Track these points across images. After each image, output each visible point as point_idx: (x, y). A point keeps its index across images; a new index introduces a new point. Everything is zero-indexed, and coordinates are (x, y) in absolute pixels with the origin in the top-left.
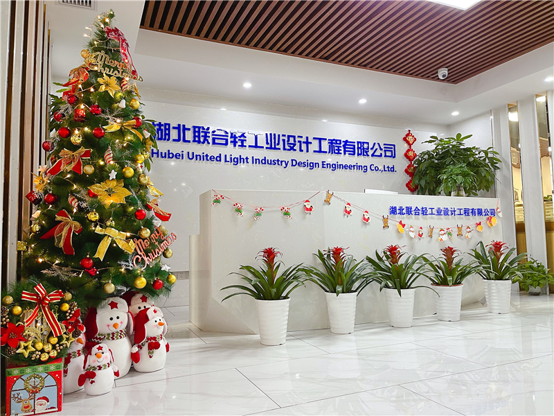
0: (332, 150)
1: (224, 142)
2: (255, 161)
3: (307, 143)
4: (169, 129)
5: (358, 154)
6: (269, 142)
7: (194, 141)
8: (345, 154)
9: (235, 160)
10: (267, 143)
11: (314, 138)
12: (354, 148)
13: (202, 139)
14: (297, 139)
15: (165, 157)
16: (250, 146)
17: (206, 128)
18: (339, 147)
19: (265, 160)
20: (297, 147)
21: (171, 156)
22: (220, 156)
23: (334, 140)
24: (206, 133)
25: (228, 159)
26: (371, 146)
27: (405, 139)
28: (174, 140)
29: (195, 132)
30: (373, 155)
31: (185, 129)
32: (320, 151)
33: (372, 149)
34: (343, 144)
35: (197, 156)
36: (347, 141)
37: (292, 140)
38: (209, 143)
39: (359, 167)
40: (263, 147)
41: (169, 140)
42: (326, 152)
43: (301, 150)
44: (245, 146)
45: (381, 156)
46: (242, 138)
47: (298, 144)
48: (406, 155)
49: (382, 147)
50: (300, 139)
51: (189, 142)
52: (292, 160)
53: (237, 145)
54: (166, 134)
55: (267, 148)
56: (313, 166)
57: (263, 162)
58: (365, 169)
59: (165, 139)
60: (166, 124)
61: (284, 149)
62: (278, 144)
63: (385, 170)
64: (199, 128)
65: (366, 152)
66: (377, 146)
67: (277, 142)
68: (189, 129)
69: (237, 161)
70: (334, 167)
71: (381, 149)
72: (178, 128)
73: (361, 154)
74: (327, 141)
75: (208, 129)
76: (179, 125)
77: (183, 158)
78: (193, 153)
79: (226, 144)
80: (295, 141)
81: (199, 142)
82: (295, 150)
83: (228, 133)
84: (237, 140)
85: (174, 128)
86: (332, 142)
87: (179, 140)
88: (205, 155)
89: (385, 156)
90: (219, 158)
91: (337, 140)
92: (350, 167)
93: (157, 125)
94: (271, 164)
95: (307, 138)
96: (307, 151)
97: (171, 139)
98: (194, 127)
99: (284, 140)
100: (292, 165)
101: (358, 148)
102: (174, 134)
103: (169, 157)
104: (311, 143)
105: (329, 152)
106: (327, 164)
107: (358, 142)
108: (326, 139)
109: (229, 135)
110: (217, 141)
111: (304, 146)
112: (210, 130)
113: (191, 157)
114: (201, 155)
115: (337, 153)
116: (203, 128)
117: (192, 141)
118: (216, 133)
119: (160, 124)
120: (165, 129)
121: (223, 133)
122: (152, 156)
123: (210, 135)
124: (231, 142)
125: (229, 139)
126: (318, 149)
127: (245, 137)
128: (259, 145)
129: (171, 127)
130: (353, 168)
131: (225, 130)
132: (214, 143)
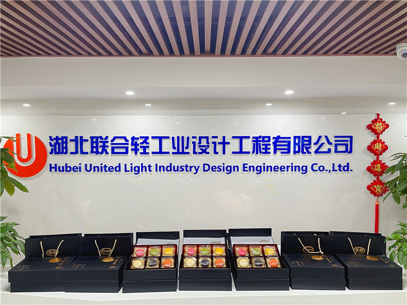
0: (256, 149)
1: (124, 150)
3: (224, 143)
4: (66, 143)
5: (295, 152)
6: (176, 146)
7: (92, 152)
8: (275, 152)
9: (137, 169)
10: (174, 148)
11: (234, 137)
12: (289, 145)
13: (100, 150)
14: (211, 141)
15: (63, 171)
16: (153, 153)
17: (104, 137)
18: (266, 145)
19: (171, 167)
20: (211, 149)
21: (68, 169)
22: (119, 166)
23: (260, 137)
24: (104, 143)
25: (129, 168)
26: (314, 140)
27: (369, 127)
28: (72, 153)
29: (92, 143)
30: (317, 152)
31: (83, 140)
32: (241, 152)
33: (315, 144)
34: (272, 141)
35: (95, 167)
36: (279, 137)
37: (204, 142)
38: (107, 153)
39: (295, 168)
40: (168, 153)
41: (66, 153)
42: (249, 153)
43: (216, 153)
44: (148, 153)
45: (329, 151)
46: (145, 145)
47: (212, 146)
48: (370, 148)
49: (332, 140)
50: (214, 140)
51: (87, 153)
52: (204, 165)
53: (138, 153)
54: (63, 148)
55: (173, 153)
56: (230, 170)
57: (169, 168)
58: (304, 170)
59: (62, 153)
60: (63, 138)
61: (195, 153)
62: (187, 148)
63: (334, 170)
64: (97, 138)
65: (307, 149)
66: (323, 140)
67: (185, 145)
68: (87, 140)
69: (138, 170)
70: (259, 170)
71: (330, 143)
72: (75, 140)
73: (299, 152)
74: (251, 140)
75: (107, 138)
76: (76, 137)
77: (80, 171)
78: (91, 165)
79: (127, 153)
80: (208, 143)
81: (97, 152)
82: (208, 153)
83: (128, 141)
84: (138, 147)
85: (71, 140)
86: (256, 140)
87: (76, 153)
88: (103, 165)
89: (336, 151)
90: (118, 168)
91: (264, 137)
92: (282, 169)
93: (54, 139)
94: (178, 170)
95: (224, 138)
96: (224, 153)
97: (69, 152)
98: (92, 138)
99: (194, 143)
100: (204, 170)
101: (295, 144)
102: (71, 147)
103: (67, 171)
104: (229, 143)
105: (253, 152)
106: (250, 167)
107: (295, 137)
108: (248, 137)
109: (130, 142)
110: (116, 150)
111: (219, 148)
112: (109, 140)
113: (88, 169)
114: (100, 166)
115: (263, 153)
116: (101, 137)
117: (89, 153)
118: (116, 141)
119: (57, 138)
120: (63, 142)
121: (123, 141)
122: (51, 171)
123: (109, 144)
124: (132, 150)
125: (130, 147)
126: (238, 150)
127: (148, 143)
128: (163, 151)
129: (68, 140)
130: (286, 169)
131: (125, 138)
132: (113, 153)
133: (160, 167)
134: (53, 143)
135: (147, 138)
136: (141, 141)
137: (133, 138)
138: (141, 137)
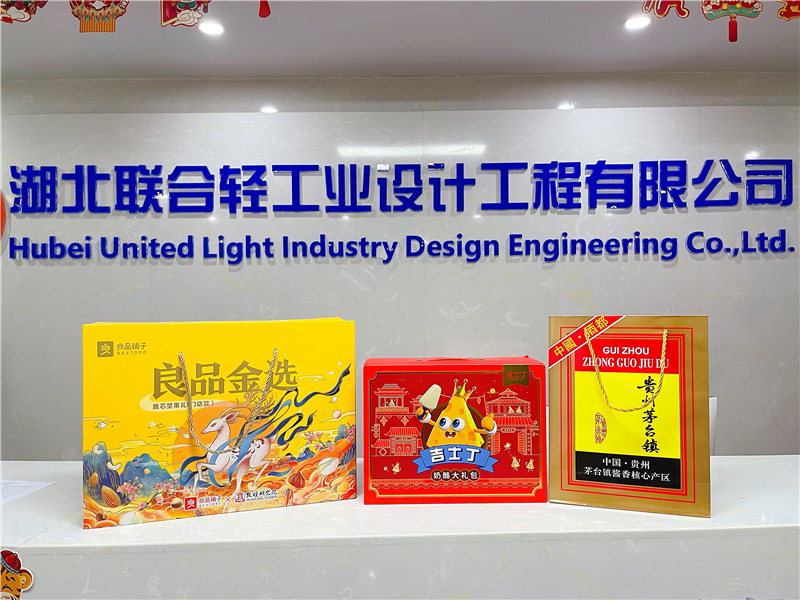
0: (545, 197)
1: (201, 202)
2: (293, 249)
3: (461, 182)
4: (53, 184)
5: (644, 204)
6: (336, 189)
7: (120, 206)
8: (593, 205)
9: (235, 250)
10: (331, 195)
11: (485, 167)
12: (628, 186)
13: (140, 202)
14: (425, 176)
15: (44, 255)
16: (277, 208)
17: (150, 167)
18: (570, 186)
19: (322, 244)
20: (426, 199)
21: (58, 251)
22: (190, 244)
23: (554, 164)
24: (151, 183)
25: (214, 249)
26: (693, 172)
28: (66, 210)
29: (120, 182)
30: (701, 202)
31: (95, 176)
32: (504, 205)
33: (696, 181)
34: (584, 175)
35: (126, 246)
36: (601, 165)
37: (408, 180)
38: (159, 210)
39: (646, 245)
40: (315, 208)
41: (53, 209)
42: (524, 206)
43: (439, 207)
44: (264, 209)
45: (734, 199)
46: (256, 188)
47: (428, 191)
49: (740, 171)
50: (435, 174)
51: (106, 210)
52: (409, 239)
53: (239, 211)
54: (44, 196)
55: (329, 209)
56: (476, 251)
57: (318, 249)
58: (668, 249)
59: (42, 209)
60: (44, 169)
61: (384, 208)
62: (365, 195)
63: (746, 249)
64: (132, 170)
65: (675, 194)
66: (718, 171)
67: (360, 188)
68: (106, 177)
69: (237, 253)
70: (552, 250)
71: (735, 179)
72: (77, 176)
73: (653, 203)
74: (529, 173)
75: (158, 169)
76: (79, 168)
77: (88, 255)
78: (116, 240)
79: (209, 208)
80: (418, 181)
81: (133, 208)
82: (420, 208)
83: (212, 177)
84: (239, 194)
85: (66, 177)
86: (544, 172)
87: (78, 208)
88: (148, 242)
89: (752, 200)
90: (186, 249)
91: (563, 166)
92: (611, 247)
93: (23, 173)
94: (340, 254)
95: (460, 167)
96: (460, 207)
97: (59, 208)
98: (119, 170)
99: (382, 182)
100: (409, 254)
101: (644, 183)
102: (66, 193)
103: (53, 255)
104: (472, 182)
105: (536, 205)
106: (528, 243)
107: (644, 166)
108: (524, 166)
109: (217, 181)
110: (182, 202)
111: (448, 195)
112: (164, 175)
113: (110, 250)
114: (139, 242)
115: (562, 206)
116: (143, 169)
117: (113, 208)
118: (182, 179)
119: (30, 172)
120: (44, 182)
121: (199, 179)
122: (12, 256)
123: (164, 186)
124: (223, 200)
125: (217, 194)
126: (495, 199)
127: (264, 183)
128: (304, 202)
129: (59, 178)
130: (621, 249)
131: (204, 170)
132: (174, 208)
133: (295, 245)
134: (19, 184)
135: (261, 170)
136: (245, 177)
137: (226, 171)
138: (246, 168)
